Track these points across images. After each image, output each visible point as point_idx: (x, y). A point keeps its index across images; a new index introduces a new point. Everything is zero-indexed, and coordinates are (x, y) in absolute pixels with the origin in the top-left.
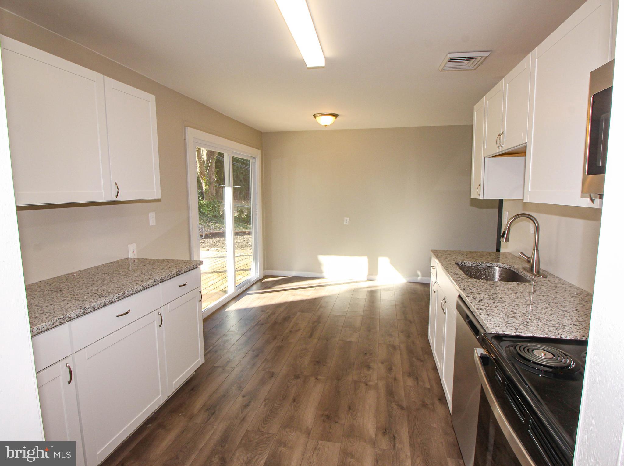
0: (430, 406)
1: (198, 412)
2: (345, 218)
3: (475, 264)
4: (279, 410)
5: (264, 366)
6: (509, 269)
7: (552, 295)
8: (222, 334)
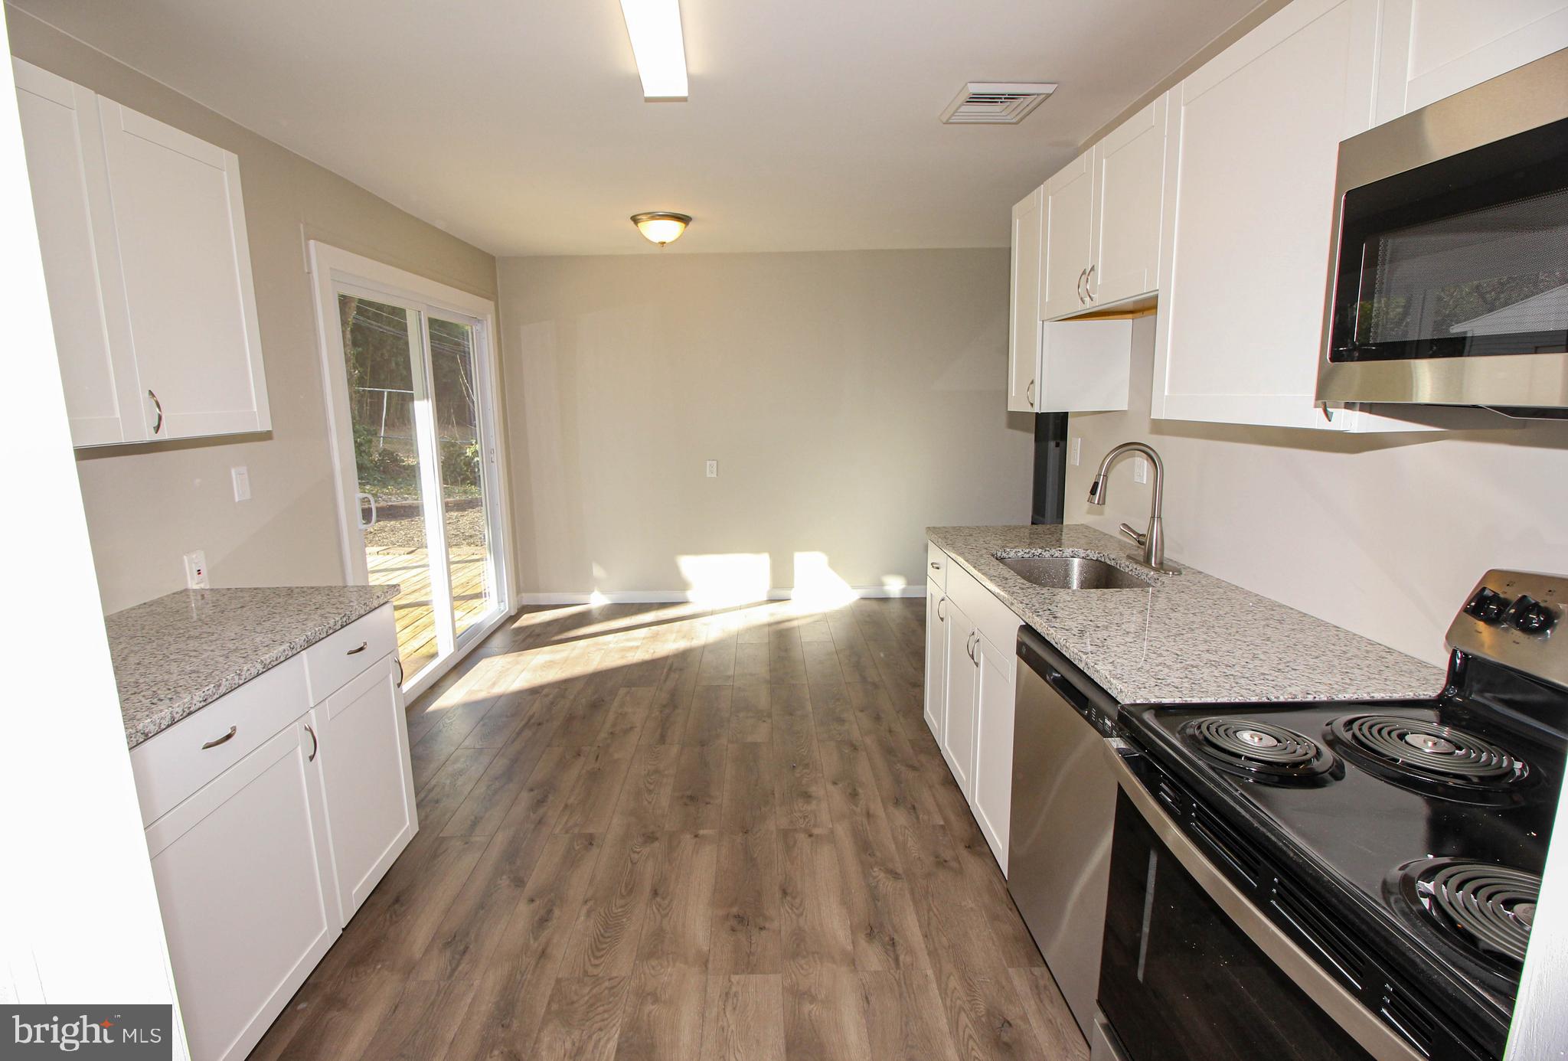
0: (954, 864)
1: (423, 955)
2: (708, 463)
3: (1028, 553)
4: (624, 920)
5: (566, 823)
6: (1097, 560)
7: (1210, 612)
8: (443, 758)
